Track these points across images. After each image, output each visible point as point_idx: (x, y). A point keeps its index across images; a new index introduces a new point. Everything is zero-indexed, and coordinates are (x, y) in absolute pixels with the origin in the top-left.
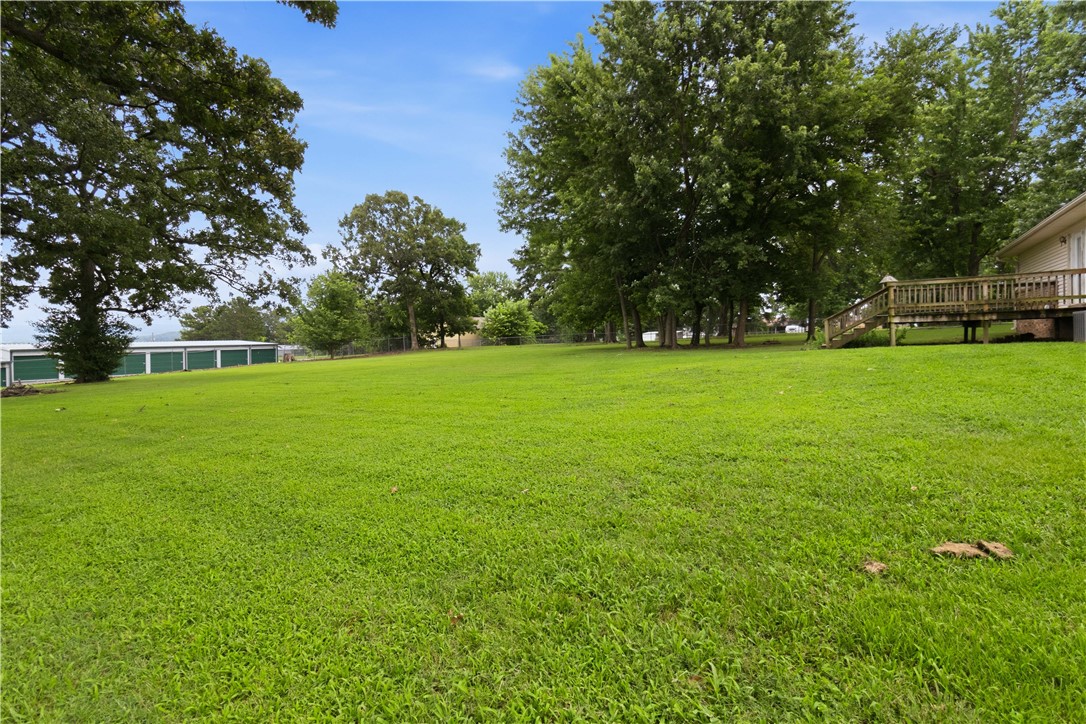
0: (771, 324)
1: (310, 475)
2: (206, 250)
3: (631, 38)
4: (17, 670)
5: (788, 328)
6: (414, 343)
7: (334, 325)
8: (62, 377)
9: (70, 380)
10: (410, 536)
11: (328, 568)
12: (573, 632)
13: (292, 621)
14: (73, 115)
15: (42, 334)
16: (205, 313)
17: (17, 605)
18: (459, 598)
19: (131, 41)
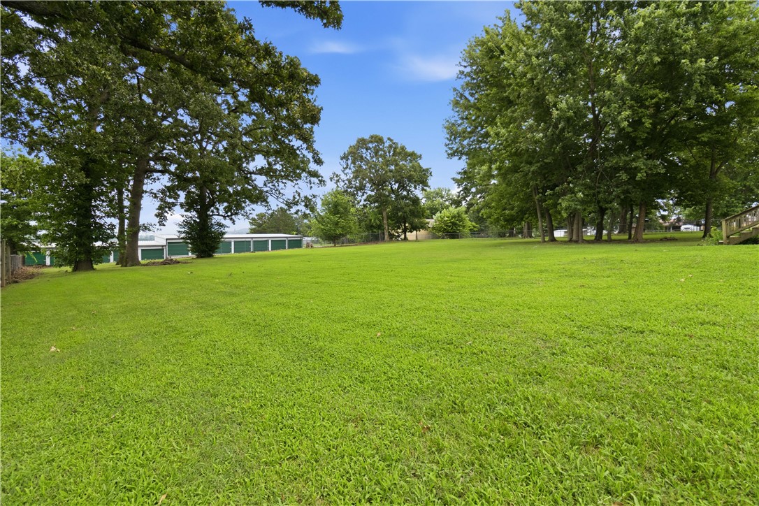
0: (667, 224)
1: (326, 321)
2: (264, 178)
3: (548, 6)
4: (175, 421)
5: (683, 228)
6: (386, 237)
7: (337, 224)
8: (190, 254)
9: (194, 256)
10: (391, 367)
11: (340, 382)
12: (513, 451)
13: (320, 414)
14: (198, 102)
15: (181, 230)
16: (262, 217)
17: (174, 383)
18: (426, 414)
19: (227, 54)
